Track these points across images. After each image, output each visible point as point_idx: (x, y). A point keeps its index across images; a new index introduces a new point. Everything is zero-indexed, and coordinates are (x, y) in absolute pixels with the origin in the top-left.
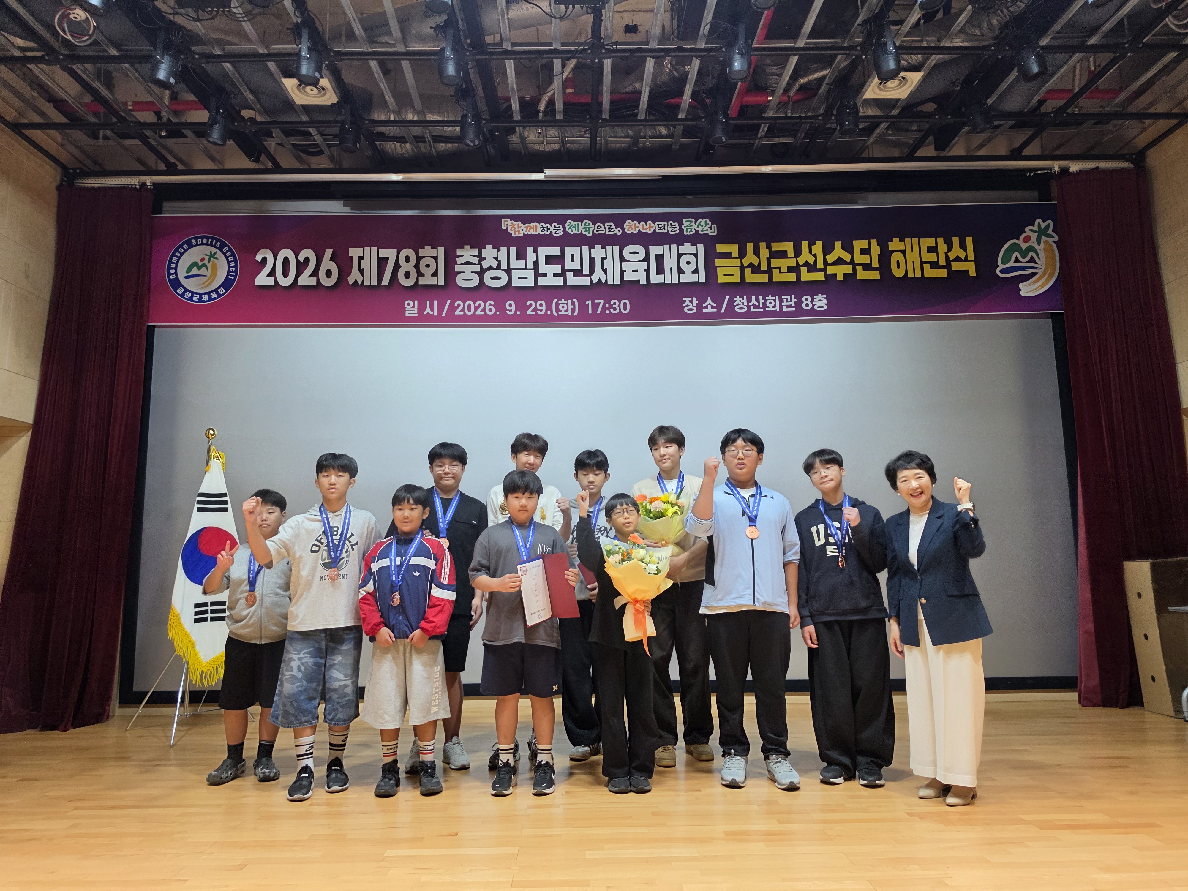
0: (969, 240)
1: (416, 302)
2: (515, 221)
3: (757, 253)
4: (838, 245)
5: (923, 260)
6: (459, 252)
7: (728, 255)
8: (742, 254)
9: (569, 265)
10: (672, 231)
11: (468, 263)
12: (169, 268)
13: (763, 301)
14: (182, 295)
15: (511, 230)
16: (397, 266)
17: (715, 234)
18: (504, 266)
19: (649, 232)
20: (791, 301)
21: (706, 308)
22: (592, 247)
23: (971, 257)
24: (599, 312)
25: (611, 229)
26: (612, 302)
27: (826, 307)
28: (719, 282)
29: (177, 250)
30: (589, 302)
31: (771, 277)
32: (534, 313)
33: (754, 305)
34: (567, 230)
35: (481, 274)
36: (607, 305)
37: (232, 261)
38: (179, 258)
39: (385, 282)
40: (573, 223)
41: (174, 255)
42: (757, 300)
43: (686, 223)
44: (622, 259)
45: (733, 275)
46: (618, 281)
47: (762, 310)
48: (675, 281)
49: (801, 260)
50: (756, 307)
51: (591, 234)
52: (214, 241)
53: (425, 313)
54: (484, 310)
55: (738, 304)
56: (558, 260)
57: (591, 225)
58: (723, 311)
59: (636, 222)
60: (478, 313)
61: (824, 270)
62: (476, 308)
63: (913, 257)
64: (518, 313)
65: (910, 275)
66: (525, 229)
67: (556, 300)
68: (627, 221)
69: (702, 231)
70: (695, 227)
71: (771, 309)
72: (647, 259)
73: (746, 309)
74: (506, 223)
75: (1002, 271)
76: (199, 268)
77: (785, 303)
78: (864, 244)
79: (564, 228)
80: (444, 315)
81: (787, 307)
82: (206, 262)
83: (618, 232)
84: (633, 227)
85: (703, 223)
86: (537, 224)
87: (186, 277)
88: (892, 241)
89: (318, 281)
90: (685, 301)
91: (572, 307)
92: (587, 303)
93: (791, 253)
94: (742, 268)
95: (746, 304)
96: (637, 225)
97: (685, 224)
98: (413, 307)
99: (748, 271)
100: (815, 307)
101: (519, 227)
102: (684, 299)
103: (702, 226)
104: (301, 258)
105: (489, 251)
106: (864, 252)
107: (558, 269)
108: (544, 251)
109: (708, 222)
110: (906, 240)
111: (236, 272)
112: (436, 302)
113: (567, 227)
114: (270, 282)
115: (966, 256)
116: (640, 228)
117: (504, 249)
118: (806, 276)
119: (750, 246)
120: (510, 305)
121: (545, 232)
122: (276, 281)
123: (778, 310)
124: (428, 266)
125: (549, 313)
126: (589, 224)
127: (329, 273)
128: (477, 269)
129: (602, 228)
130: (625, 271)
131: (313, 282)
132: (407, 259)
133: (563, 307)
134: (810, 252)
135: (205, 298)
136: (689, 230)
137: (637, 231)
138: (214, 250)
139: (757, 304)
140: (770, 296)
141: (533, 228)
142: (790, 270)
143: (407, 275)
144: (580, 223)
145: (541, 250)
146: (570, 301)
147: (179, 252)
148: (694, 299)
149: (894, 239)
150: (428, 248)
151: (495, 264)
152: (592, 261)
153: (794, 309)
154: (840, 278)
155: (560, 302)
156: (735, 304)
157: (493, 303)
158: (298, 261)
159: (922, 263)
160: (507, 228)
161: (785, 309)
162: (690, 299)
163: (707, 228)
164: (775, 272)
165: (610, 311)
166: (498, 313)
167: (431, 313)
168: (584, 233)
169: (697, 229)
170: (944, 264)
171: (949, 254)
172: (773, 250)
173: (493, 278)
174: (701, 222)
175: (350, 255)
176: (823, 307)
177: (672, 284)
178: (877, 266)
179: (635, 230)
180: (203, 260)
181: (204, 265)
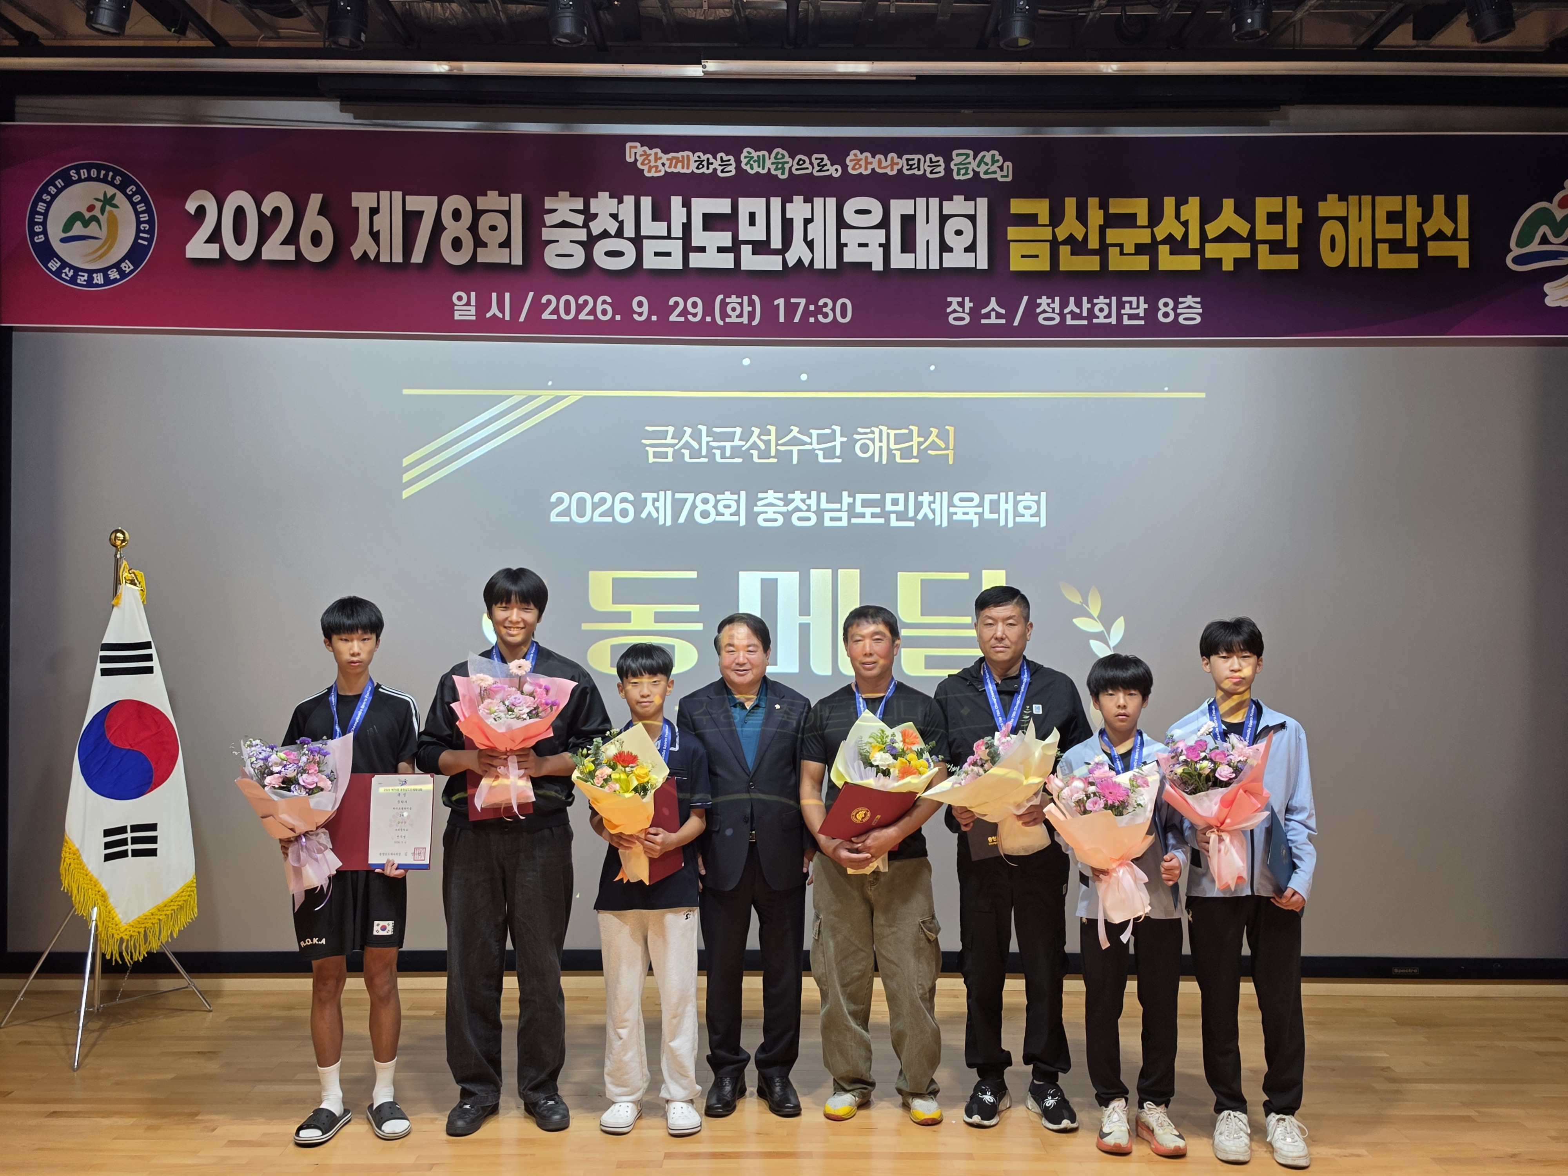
0: (1463, 201)
1: (473, 294)
2: (651, 149)
3: (1082, 217)
4: (1228, 204)
5: (1377, 237)
6: (549, 203)
7: (1030, 220)
8: (1056, 218)
9: (746, 232)
10: (931, 173)
11: (564, 224)
12: (32, 223)
13: (1089, 306)
14: (58, 273)
15: (643, 164)
16: (438, 227)
17: (1009, 179)
18: (629, 232)
19: (890, 173)
20: (1138, 307)
21: (988, 316)
22: (787, 200)
23: (1464, 231)
24: (797, 320)
25: (822, 167)
26: (821, 303)
27: (1198, 319)
28: (1011, 269)
29: (44, 190)
30: (780, 302)
31: (1104, 263)
32: (682, 319)
33: (1072, 312)
34: (743, 165)
35: (588, 245)
36: (812, 308)
37: (143, 212)
38: (49, 204)
39: (418, 257)
40: (755, 154)
41: (39, 199)
42: (1079, 305)
43: (957, 157)
44: (841, 224)
45: (1037, 256)
46: (832, 264)
47: (1085, 322)
48: (934, 265)
49: (1161, 232)
50: (1075, 316)
51: (786, 176)
52: (111, 174)
53: (488, 315)
54: (593, 312)
55: (1044, 311)
56: (727, 222)
57: (787, 158)
58: (1016, 323)
59: (868, 155)
60: (582, 316)
61: (1200, 251)
62: (580, 308)
63: (1360, 230)
64: (654, 318)
65: (1353, 263)
66: (667, 163)
67: (721, 297)
68: (852, 153)
69: (986, 173)
70: (974, 165)
71: (1101, 320)
72: (884, 224)
73: (1057, 320)
74: (633, 151)
75: (1516, 260)
76: (86, 224)
77: (1127, 310)
78: (1273, 204)
79: (738, 162)
80: (522, 319)
81: (1131, 317)
82: (97, 212)
83: (834, 171)
84: (863, 163)
85: (988, 159)
86: (690, 154)
87: (64, 240)
88: (1326, 200)
89: (298, 252)
90: (951, 303)
91: (750, 309)
92: (776, 302)
93: (1143, 219)
94: (1055, 244)
95: (1057, 310)
96: (870, 159)
97: (957, 160)
98: (468, 304)
99: (1065, 251)
100: (1181, 319)
101: (656, 159)
102: (949, 299)
103: (986, 164)
104: (267, 209)
105: (603, 203)
106: (1275, 218)
107: (725, 238)
108: (702, 206)
109: (998, 157)
110: (1350, 197)
111: (151, 231)
112: (507, 295)
113: (744, 161)
114: (212, 252)
115: (1455, 231)
116: (875, 165)
117: (629, 200)
118: (1167, 261)
119: (1070, 204)
120: (640, 304)
121: (704, 170)
122: (222, 251)
123: (1114, 322)
124: (493, 228)
125: (708, 319)
126: (783, 156)
127: (316, 239)
128: (582, 235)
129: (807, 165)
130: (846, 245)
131: (288, 253)
132: (457, 215)
133: (734, 309)
134: (1178, 217)
135: (99, 279)
136: (963, 171)
137: (869, 172)
138: (111, 191)
139: (1078, 311)
140: (1101, 297)
141: (683, 162)
142: (1140, 249)
143: (457, 244)
144: (766, 153)
145: (695, 201)
146: (746, 298)
147: (49, 194)
148: (967, 299)
149: (1329, 196)
150: (493, 194)
151: (613, 228)
152: (787, 225)
153: (1142, 322)
154: (1228, 266)
155: (728, 300)
156: (1038, 310)
157: (609, 300)
158: (261, 214)
159: (1375, 242)
160: (636, 160)
161: (1126, 321)
162: (960, 299)
163: (995, 168)
164: (1113, 252)
165: (816, 319)
166: (618, 318)
167: (500, 315)
168: (773, 172)
169: (977, 170)
170: (1415, 244)
171: (1424, 226)
172: (1111, 211)
173: (610, 254)
174: (984, 156)
175: (354, 205)
176: (1194, 319)
177: (928, 271)
178: (1296, 245)
179: (866, 169)
180: (91, 208)
181: (95, 219)
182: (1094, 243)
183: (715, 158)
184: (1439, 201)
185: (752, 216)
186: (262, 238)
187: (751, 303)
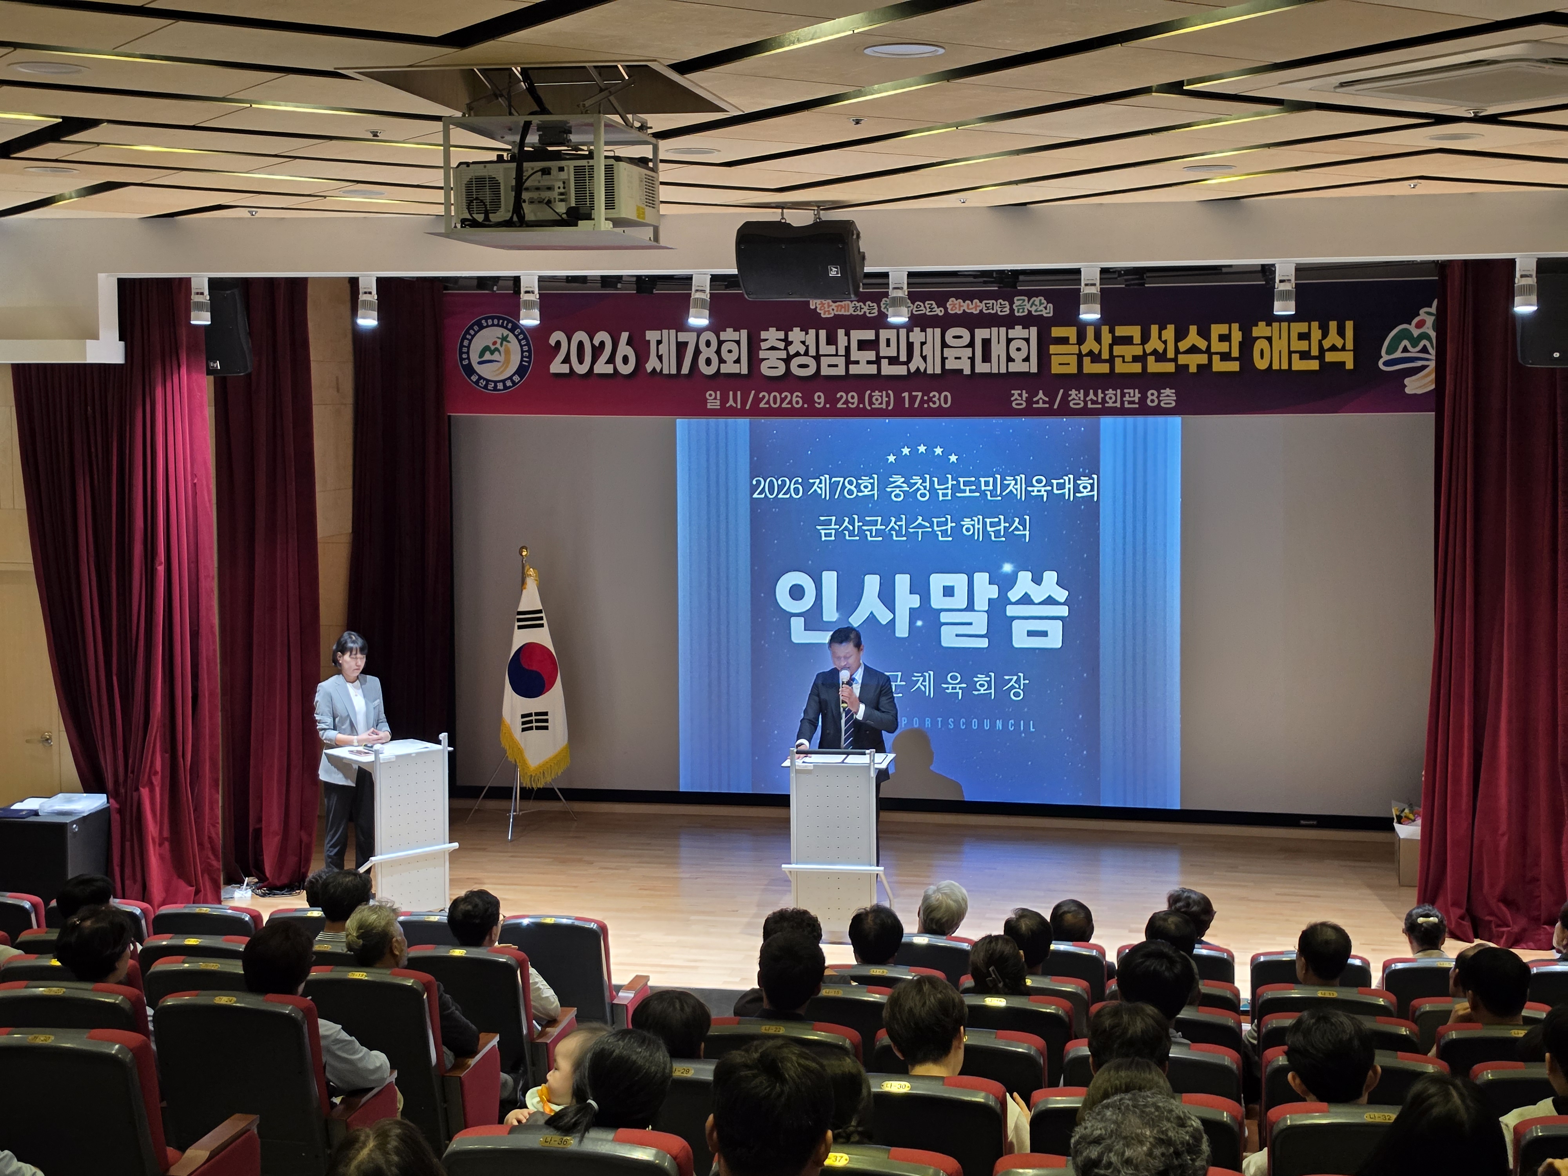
0: (1349, 325)
1: (718, 393)
2: (825, 300)
3: (1098, 339)
4: (1193, 329)
5: (1292, 349)
6: (764, 335)
7: (1064, 341)
8: (1081, 340)
9: (884, 351)
11: (773, 348)
12: (461, 353)
13: (1103, 395)
14: (477, 383)
15: (820, 309)
16: (697, 352)
17: (1051, 315)
18: (812, 352)
19: (975, 312)
20: (1134, 396)
21: (1037, 402)
22: (910, 330)
23: (1350, 345)
24: (916, 405)
25: (931, 309)
26: (931, 395)
27: (1174, 404)
28: (1052, 373)
30: (906, 394)
31: (1112, 368)
32: (845, 406)
33: (1091, 400)
34: (882, 309)
35: (787, 361)
36: (926, 398)
37: (525, 345)
38: (470, 341)
39: (685, 370)
42: (1096, 395)
43: (1017, 301)
44: (944, 345)
45: (1069, 364)
46: (938, 371)
47: (1100, 406)
48: (1003, 370)
49: (1149, 348)
50: (1093, 402)
52: (506, 322)
53: (728, 405)
54: (790, 402)
55: (1074, 399)
56: (873, 345)
57: (910, 304)
59: (961, 301)
60: (784, 405)
61: (1175, 360)
62: (783, 400)
63: (1280, 345)
64: (828, 406)
65: (1276, 367)
66: (835, 309)
67: (869, 392)
68: (950, 300)
69: (1036, 311)
70: (1028, 306)
71: (1110, 404)
72: (971, 345)
73: (1082, 404)
74: (815, 302)
75: (1385, 364)
76: (492, 353)
77: (1127, 398)
78: (1223, 329)
79: (879, 307)
81: (1130, 402)
82: (498, 345)
83: (940, 312)
84: (957, 306)
85: (1037, 303)
86: (849, 302)
87: (480, 363)
88: (1257, 326)
89: (615, 369)
90: (1014, 394)
91: (887, 399)
92: (903, 395)
93: (1137, 339)
94: (1080, 356)
95: (1082, 399)
96: (962, 303)
97: (1017, 303)
98: (715, 398)
99: (1087, 360)
100: (1162, 404)
101: (829, 306)
102: (1013, 392)
103: (1036, 306)
104: (596, 342)
105: (796, 335)
106: (1224, 338)
107: (871, 355)
108: (857, 335)
109: (1043, 301)
110: (1274, 324)
111: (529, 357)
112: (739, 393)
113: (883, 306)
114: (565, 369)
115: (1344, 345)
116: (965, 307)
117: (812, 332)
118: (1153, 366)
119: (1090, 330)
120: (819, 397)
121: (858, 313)
122: (571, 368)
123: (1119, 406)
124: (730, 351)
125: (861, 406)
127: (625, 360)
128: (783, 354)
129: (922, 308)
130: (947, 358)
131: (609, 369)
132: (708, 343)
134: (1160, 338)
136: (1021, 310)
137: (961, 312)
138: (506, 332)
139: (1095, 399)
140: (1110, 390)
141: (845, 308)
142: (1135, 359)
143: (708, 362)
145: (853, 333)
146: (884, 392)
147: (470, 334)
148: (1024, 392)
149: (1260, 323)
150: (730, 330)
151: (802, 350)
152: (910, 346)
153: (1137, 406)
154: (1193, 369)
155: (873, 394)
156: (1070, 399)
157: (800, 395)
158: (593, 345)
159: (1290, 353)
160: (816, 307)
161: (1126, 405)
163: (1041, 308)
164: (1118, 361)
165: (928, 405)
167: (735, 405)
169: (1030, 309)
170: (1317, 354)
171: (1323, 342)
172: (1117, 334)
173: (801, 366)
174: (1034, 301)
175: (647, 339)
176: (1171, 404)
177: (999, 375)
178: (1237, 355)
179: (960, 310)
180: (495, 343)
181: (497, 349)
182: (1105, 355)
183: (865, 305)
184: (1333, 325)
185: (888, 341)
186: (594, 361)
187: (888, 396)
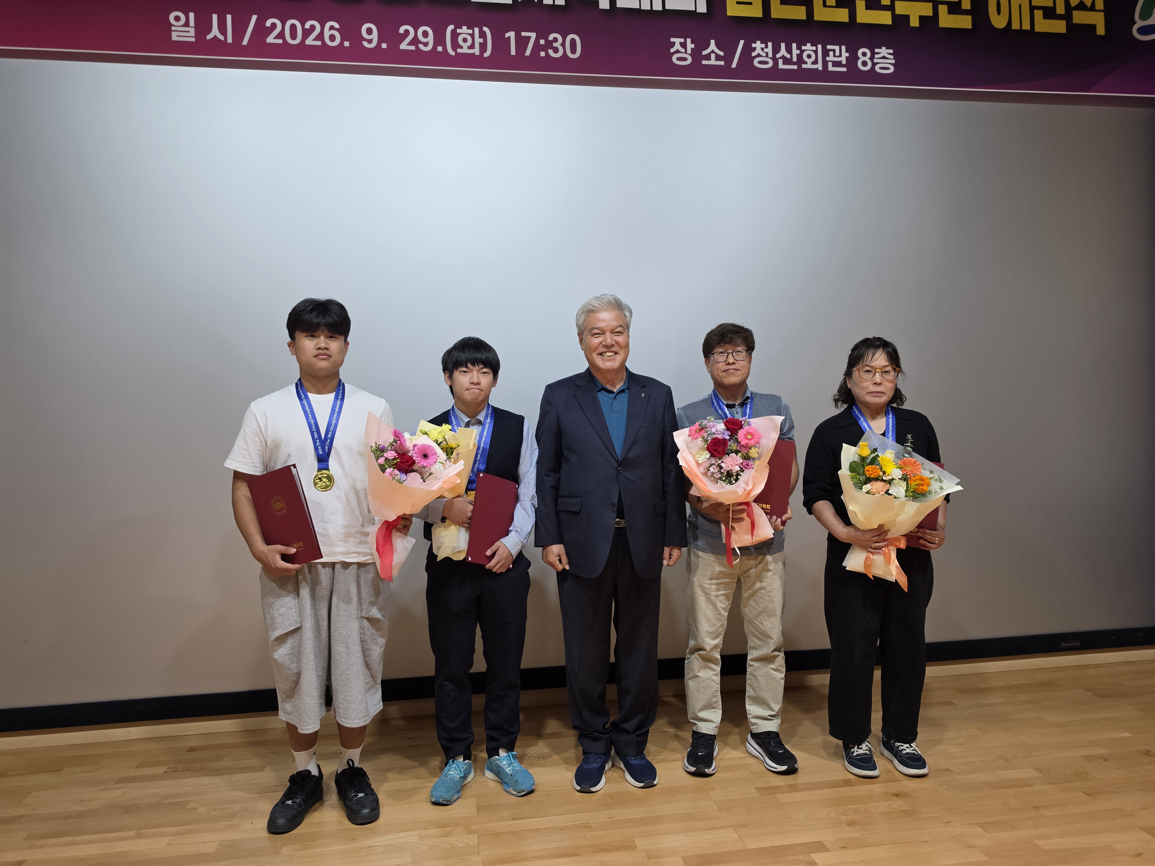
1: (192, 15)
5: (1033, 4)
13: (798, 52)
20: (840, 56)
21: (708, 57)
23: (1100, 4)
24: (528, 53)
26: (551, 37)
27: (892, 69)
28: (728, 14)
30: (511, 35)
32: (413, 48)
33: (783, 57)
36: (542, 42)
42: (789, 50)
45: (750, 3)
46: (561, 1)
47: (795, 67)
48: (658, 6)
53: (209, 37)
54: (320, 37)
55: (759, 55)
60: (309, 41)
67: (451, 27)
71: (809, 66)
73: (771, 64)
75: (1140, 31)
77: (831, 58)
80: (245, 42)
81: (836, 64)
90: (674, 43)
91: (481, 40)
95: (770, 55)
98: (187, 24)
102: (672, 40)
112: (229, 17)
115: (1094, 3)
120: (369, 31)
123: (820, 68)
125: (440, 49)
133: (465, 40)
139: (788, 56)
140: (809, 45)
142: (840, 3)
146: (477, 30)
148: (689, 40)
153: (844, 69)
154: (915, 23)
155: (459, 31)
157: (337, 26)
161: (831, 68)
162: (682, 40)
164: (817, 4)
165: (547, 53)
166: (347, 44)
170: (1063, 12)
176: (888, 69)
177: (652, 12)
178: (969, 8)
187: (483, 35)
